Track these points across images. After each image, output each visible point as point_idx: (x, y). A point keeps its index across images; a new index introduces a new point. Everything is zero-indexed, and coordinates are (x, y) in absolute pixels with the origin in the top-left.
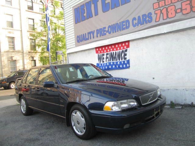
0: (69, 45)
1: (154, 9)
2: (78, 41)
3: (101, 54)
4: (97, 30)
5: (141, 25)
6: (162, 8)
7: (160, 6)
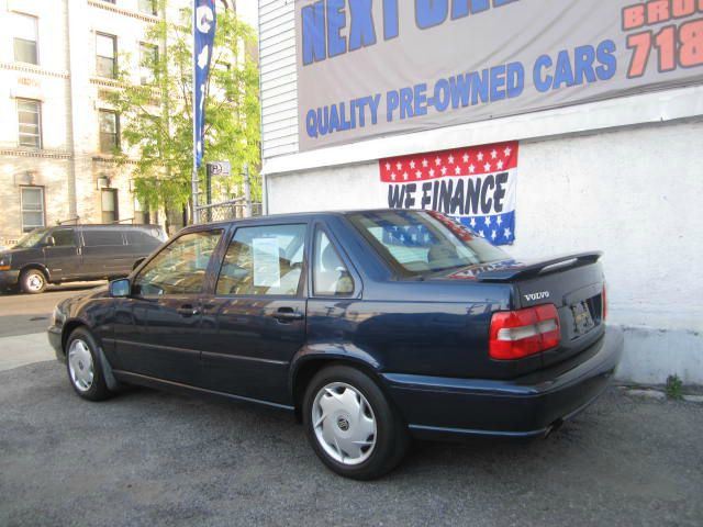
0: (276, 143)
1: (624, 29)
2: (312, 132)
3: (400, 185)
4: (391, 94)
5: (568, 86)
6: (656, 29)
7: (650, 21)
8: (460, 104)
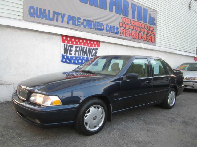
1: (120, 26)
2: (32, 15)
3: (68, 45)
5: (112, 33)
6: (123, 28)
8: (90, 28)
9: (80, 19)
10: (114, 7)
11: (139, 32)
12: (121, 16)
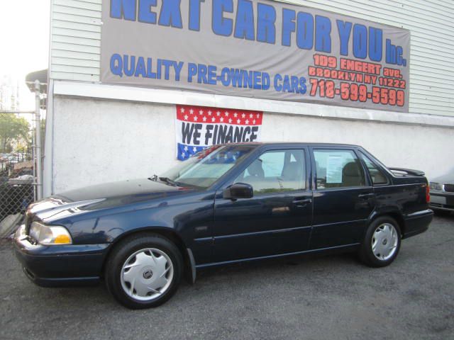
0: (69, 70)
1: (309, 75)
2: (116, 71)
3: (191, 123)
6: (319, 79)
7: (317, 75)
8: (237, 85)
9: (215, 68)
10: (294, 35)
11: (359, 84)
12: (313, 51)
